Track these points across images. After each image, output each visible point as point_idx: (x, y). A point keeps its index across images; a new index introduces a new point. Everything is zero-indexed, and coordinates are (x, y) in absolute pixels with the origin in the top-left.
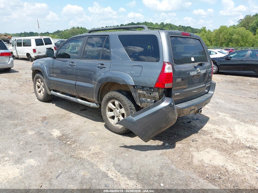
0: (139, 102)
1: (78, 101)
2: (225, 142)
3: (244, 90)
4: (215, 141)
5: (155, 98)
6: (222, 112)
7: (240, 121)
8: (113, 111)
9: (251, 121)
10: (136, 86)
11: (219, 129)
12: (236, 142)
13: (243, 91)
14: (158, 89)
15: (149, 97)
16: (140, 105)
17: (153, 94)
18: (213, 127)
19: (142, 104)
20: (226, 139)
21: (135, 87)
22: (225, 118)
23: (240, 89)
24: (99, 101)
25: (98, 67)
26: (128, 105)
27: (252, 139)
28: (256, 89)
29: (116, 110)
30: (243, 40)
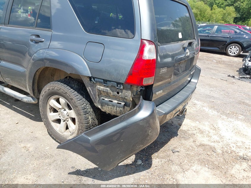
0: (99, 102)
1: (5, 91)
2: (213, 150)
3: (212, 69)
4: (201, 150)
5: (126, 99)
6: (198, 101)
7: (222, 114)
8: (57, 112)
9: (233, 113)
10: (94, 78)
11: (201, 127)
12: (226, 149)
13: (212, 71)
14: (131, 86)
15: (115, 98)
16: (100, 107)
17: (122, 92)
18: (193, 124)
19: (104, 107)
20: (212, 144)
21: (92, 79)
22: (204, 110)
23: (208, 68)
24: (36, 94)
25: (32, 40)
26: (80, 107)
27: (242, 142)
28: (224, 68)
29: (62, 110)
30: (200, 14)
